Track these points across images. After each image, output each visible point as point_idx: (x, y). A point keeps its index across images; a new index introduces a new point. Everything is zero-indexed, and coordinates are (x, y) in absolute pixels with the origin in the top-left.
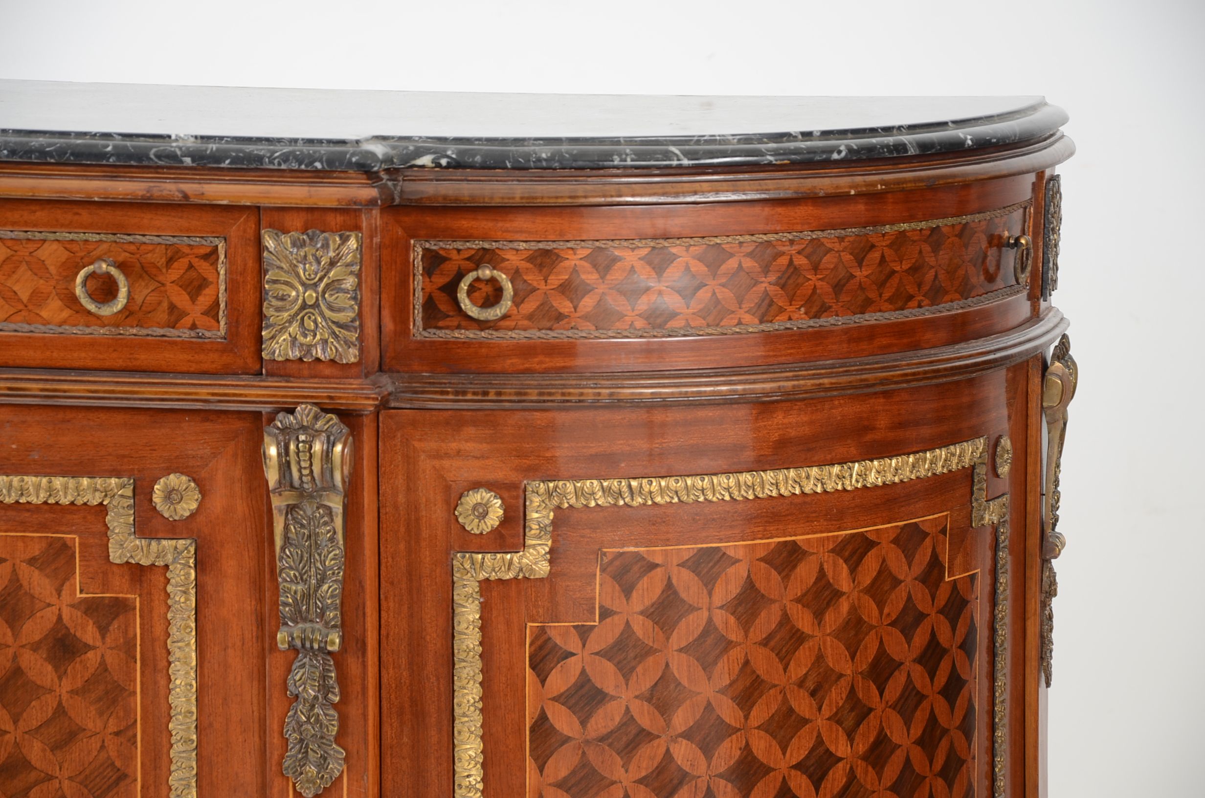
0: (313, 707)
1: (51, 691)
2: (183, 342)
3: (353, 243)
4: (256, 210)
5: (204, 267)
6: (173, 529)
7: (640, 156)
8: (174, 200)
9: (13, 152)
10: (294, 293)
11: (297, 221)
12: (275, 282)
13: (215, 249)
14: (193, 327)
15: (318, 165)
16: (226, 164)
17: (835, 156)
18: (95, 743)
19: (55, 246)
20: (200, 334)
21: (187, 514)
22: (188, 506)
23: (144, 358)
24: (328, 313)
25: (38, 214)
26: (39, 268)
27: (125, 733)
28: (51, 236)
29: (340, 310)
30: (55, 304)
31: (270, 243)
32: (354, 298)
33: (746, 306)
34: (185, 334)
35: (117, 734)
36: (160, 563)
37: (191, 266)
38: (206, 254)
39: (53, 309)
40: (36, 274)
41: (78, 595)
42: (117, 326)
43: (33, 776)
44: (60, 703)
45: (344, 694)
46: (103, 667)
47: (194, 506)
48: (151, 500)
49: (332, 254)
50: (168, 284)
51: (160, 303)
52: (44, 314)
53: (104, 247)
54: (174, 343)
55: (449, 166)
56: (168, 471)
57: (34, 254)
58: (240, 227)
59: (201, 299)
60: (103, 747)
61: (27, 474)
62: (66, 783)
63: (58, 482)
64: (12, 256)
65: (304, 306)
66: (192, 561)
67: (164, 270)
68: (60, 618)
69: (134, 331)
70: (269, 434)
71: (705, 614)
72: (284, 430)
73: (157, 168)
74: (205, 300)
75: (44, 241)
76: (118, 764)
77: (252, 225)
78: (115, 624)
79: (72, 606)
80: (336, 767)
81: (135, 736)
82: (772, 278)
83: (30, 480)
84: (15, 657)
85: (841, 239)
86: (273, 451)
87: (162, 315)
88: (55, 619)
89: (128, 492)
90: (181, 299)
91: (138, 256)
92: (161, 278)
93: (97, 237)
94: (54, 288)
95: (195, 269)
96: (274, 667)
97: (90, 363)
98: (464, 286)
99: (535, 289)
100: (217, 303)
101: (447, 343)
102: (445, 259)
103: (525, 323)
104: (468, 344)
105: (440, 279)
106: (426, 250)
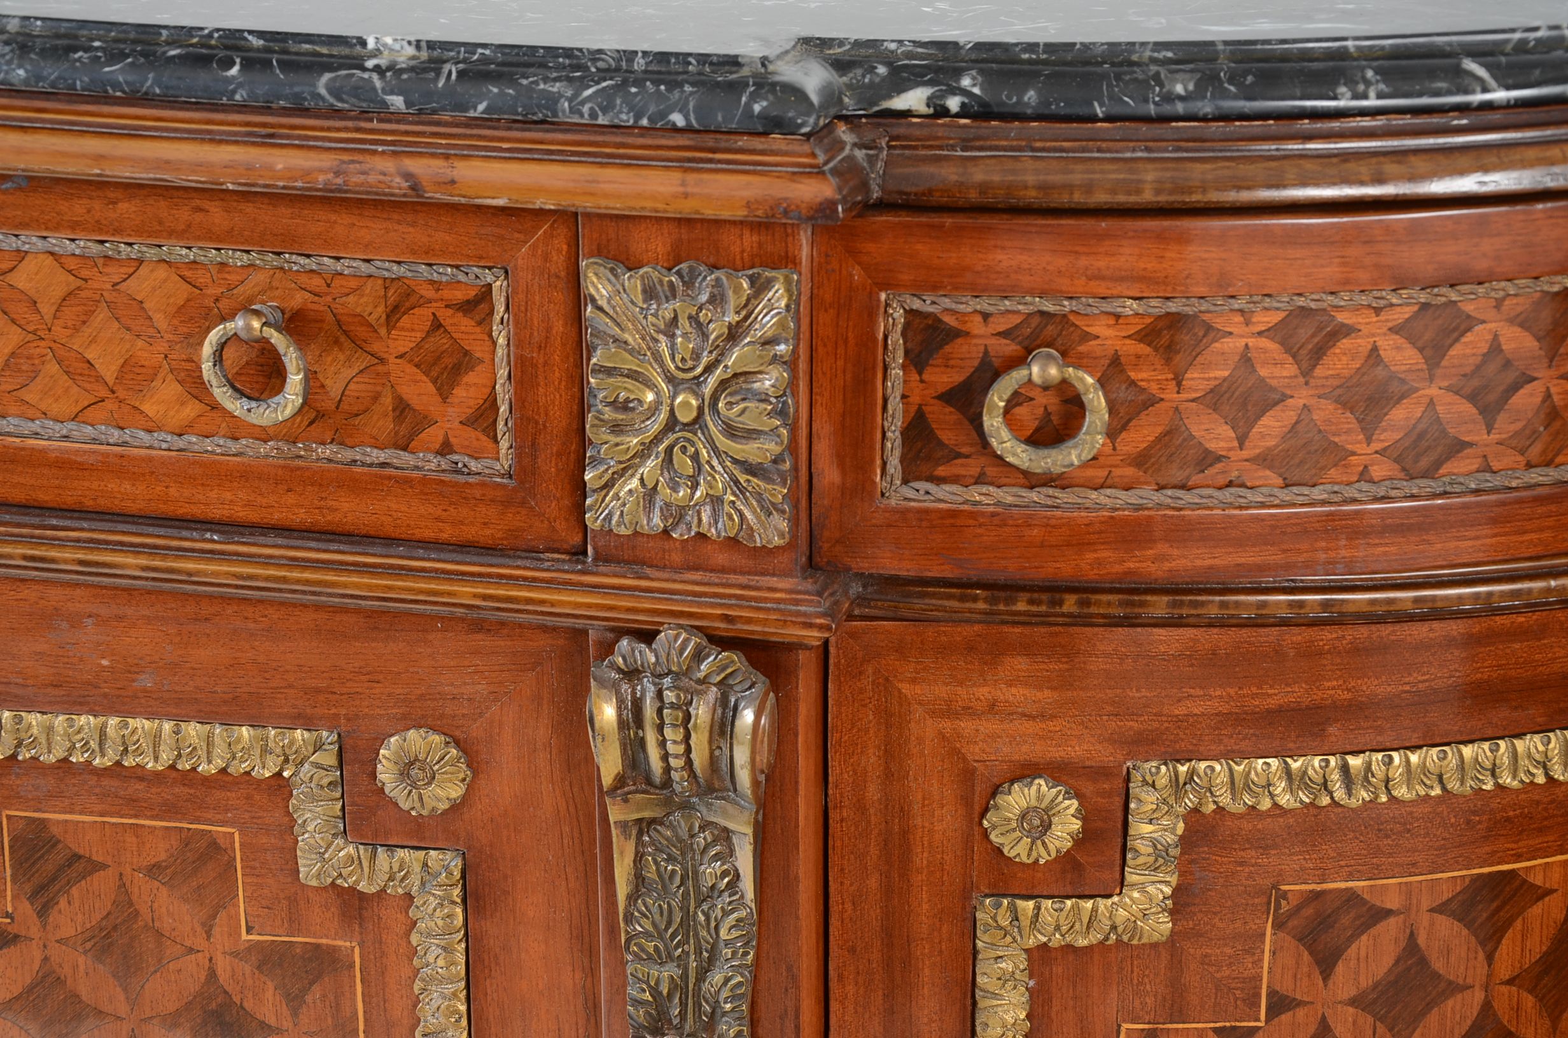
2: (424, 481)
3: (778, 295)
4: (569, 218)
5: (463, 328)
6: (418, 831)
8: (393, 195)
10: (650, 397)
11: (657, 243)
12: (609, 372)
13: (487, 292)
14: (445, 449)
19: (162, 272)
20: (460, 465)
21: (443, 806)
22: (446, 792)
24: (722, 442)
25: (123, 206)
26: (133, 316)
28: (151, 253)
29: (751, 434)
30: (169, 389)
31: (598, 288)
32: (782, 413)
34: (429, 464)
36: (395, 890)
37: (437, 325)
38: (468, 302)
39: (165, 402)
40: (128, 329)
41: (245, 936)
42: (293, 439)
47: (456, 792)
48: (373, 775)
49: (731, 318)
50: (392, 360)
51: (376, 398)
52: (149, 408)
53: (259, 278)
54: (406, 482)
56: (405, 724)
57: (121, 287)
58: (536, 249)
59: (459, 392)
61: (134, 713)
63: (193, 730)
64: (79, 288)
65: (672, 425)
66: (456, 892)
67: (383, 331)
68: (212, 974)
69: (327, 451)
70: (602, 683)
71: (1478, 997)
72: (632, 675)
74: (467, 394)
75: (140, 262)
77: (560, 244)
78: (316, 992)
79: (235, 954)
83: (141, 725)
86: (607, 713)
87: (382, 423)
88: (203, 975)
89: (328, 758)
90: (419, 391)
91: (329, 299)
92: (376, 347)
93: (243, 259)
94: (166, 356)
95: (446, 330)
97: (242, 514)
98: (997, 398)
99: (1151, 402)
100: (492, 404)
101: (953, 514)
102: (954, 334)
103: (1130, 471)
104: (999, 518)
105: (943, 378)
106: (910, 313)
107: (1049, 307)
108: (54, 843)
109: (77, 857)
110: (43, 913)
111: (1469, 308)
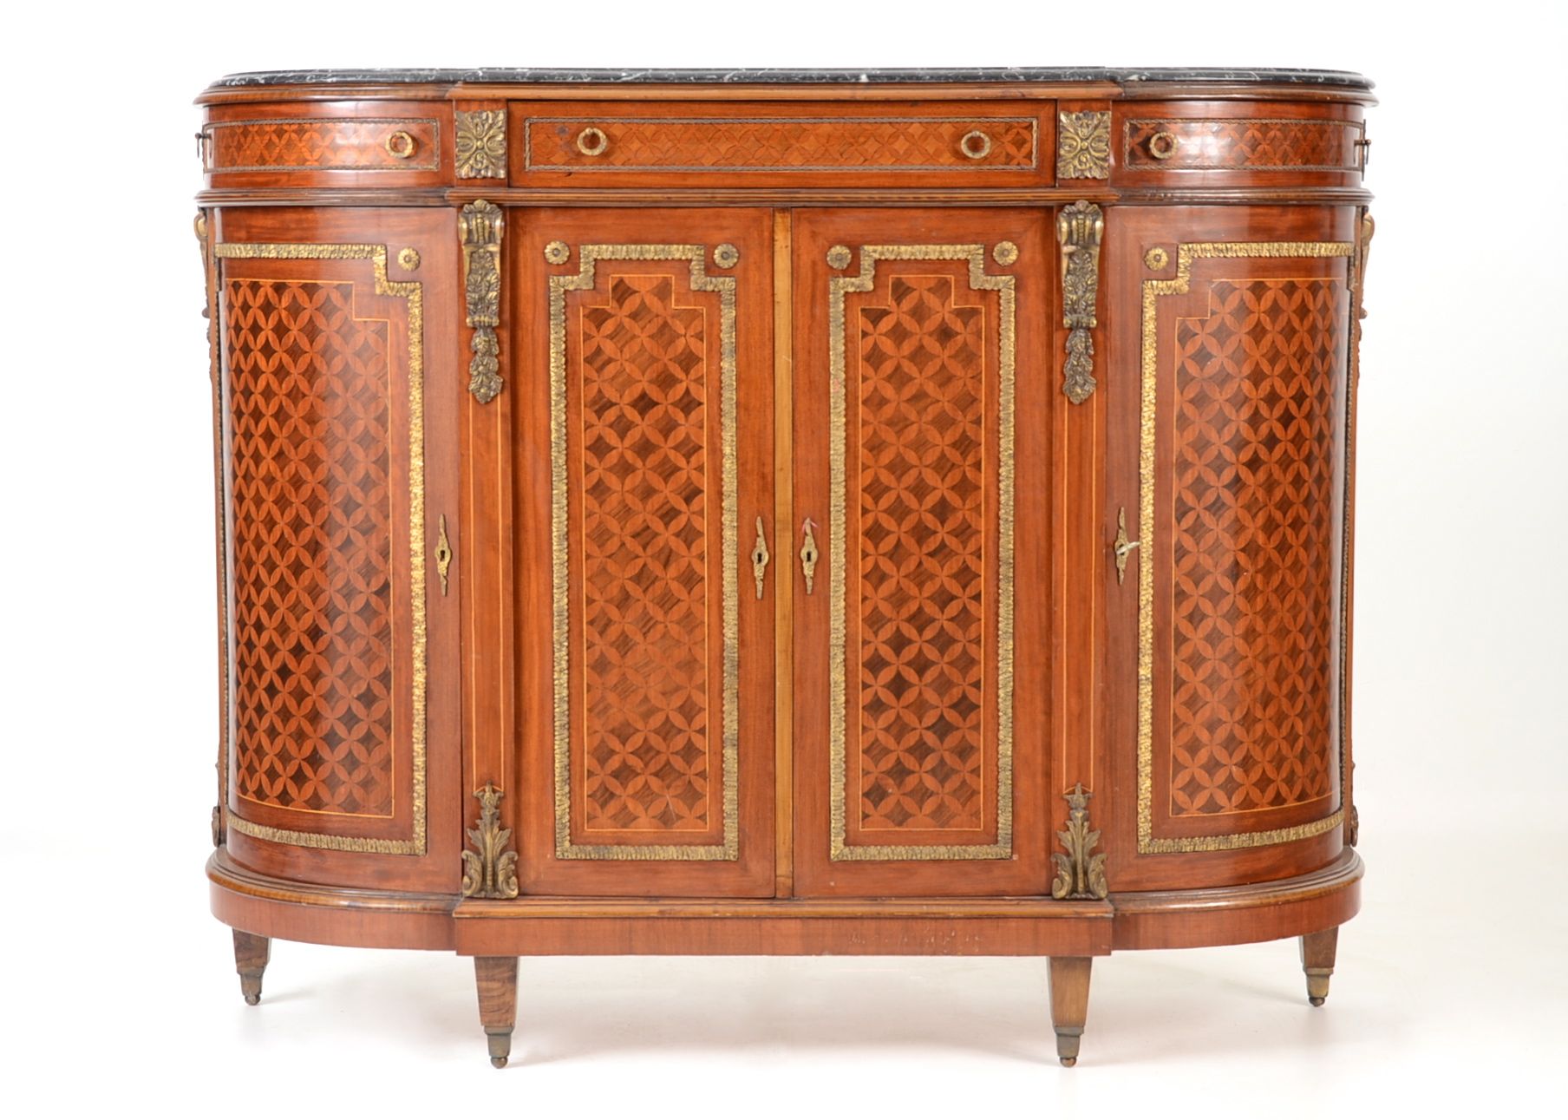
0: (1079, 358)
1: (939, 356)
2: (1014, 172)
3: (1106, 117)
4: (1056, 101)
5: (1025, 133)
6: (1004, 270)
7: (1238, 75)
8: (1017, 97)
9: (932, 77)
10: (1075, 144)
11: (1078, 106)
12: (1066, 138)
13: (1031, 124)
14: (1019, 164)
15: (1089, 78)
16: (1042, 79)
17: (1320, 80)
18: (961, 383)
19: (948, 125)
20: (1022, 168)
21: (1011, 262)
22: (1013, 257)
23: (994, 181)
24: (1093, 153)
25: (941, 108)
26: (940, 137)
27: (976, 378)
28: (947, 120)
29: (1098, 152)
30: (947, 155)
31: (1063, 117)
32: (1106, 145)
33: (1277, 156)
34: (1013, 167)
35: (972, 378)
36: (996, 288)
37: (1018, 133)
38: (1027, 126)
39: (947, 158)
40: (938, 141)
41: (953, 307)
42: (979, 165)
43: (929, 400)
44: (943, 364)
45: (1095, 350)
46: (965, 344)
47: (1015, 258)
48: (992, 255)
49: (1096, 123)
50: (1006, 143)
51: (1003, 152)
52: (941, 160)
53: (973, 125)
54: (1009, 173)
55: (1147, 80)
56: (1002, 240)
57: (937, 130)
58: (1047, 110)
59: (1023, 150)
60: (965, 385)
61: (929, 244)
62: (946, 404)
63: (945, 248)
64: (926, 131)
65: (1081, 149)
66: (1013, 287)
67: (1004, 136)
68: (943, 319)
69: (989, 167)
70: (1062, 216)
71: (1257, 315)
72: (1069, 214)
73: (1004, 83)
74: (1024, 150)
75: (942, 123)
76: (973, 393)
77: (1054, 109)
78: (972, 321)
79: (950, 312)
80: (1089, 388)
81: (981, 379)
82: (1288, 143)
83: (931, 247)
84: (920, 340)
85: (1315, 125)
86: (1065, 225)
87: (1003, 159)
88: (940, 319)
89: (981, 251)
90: (1012, 150)
91: (995, 127)
92: (1004, 140)
93: (971, 120)
94: (949, 147)
95: (1020, 134)
96: (1058, 337)
97: (968, 184)
98: (1153, 141)
100: (1031, 152)
101: (1142, 171)
102: (1141, 129)
104: (1152, 172)
105: (1138, 140)
106: (1131, 124)
107: (1161, 121)
108: (903, 284)
109: (909, 288)
110: (898, 304)
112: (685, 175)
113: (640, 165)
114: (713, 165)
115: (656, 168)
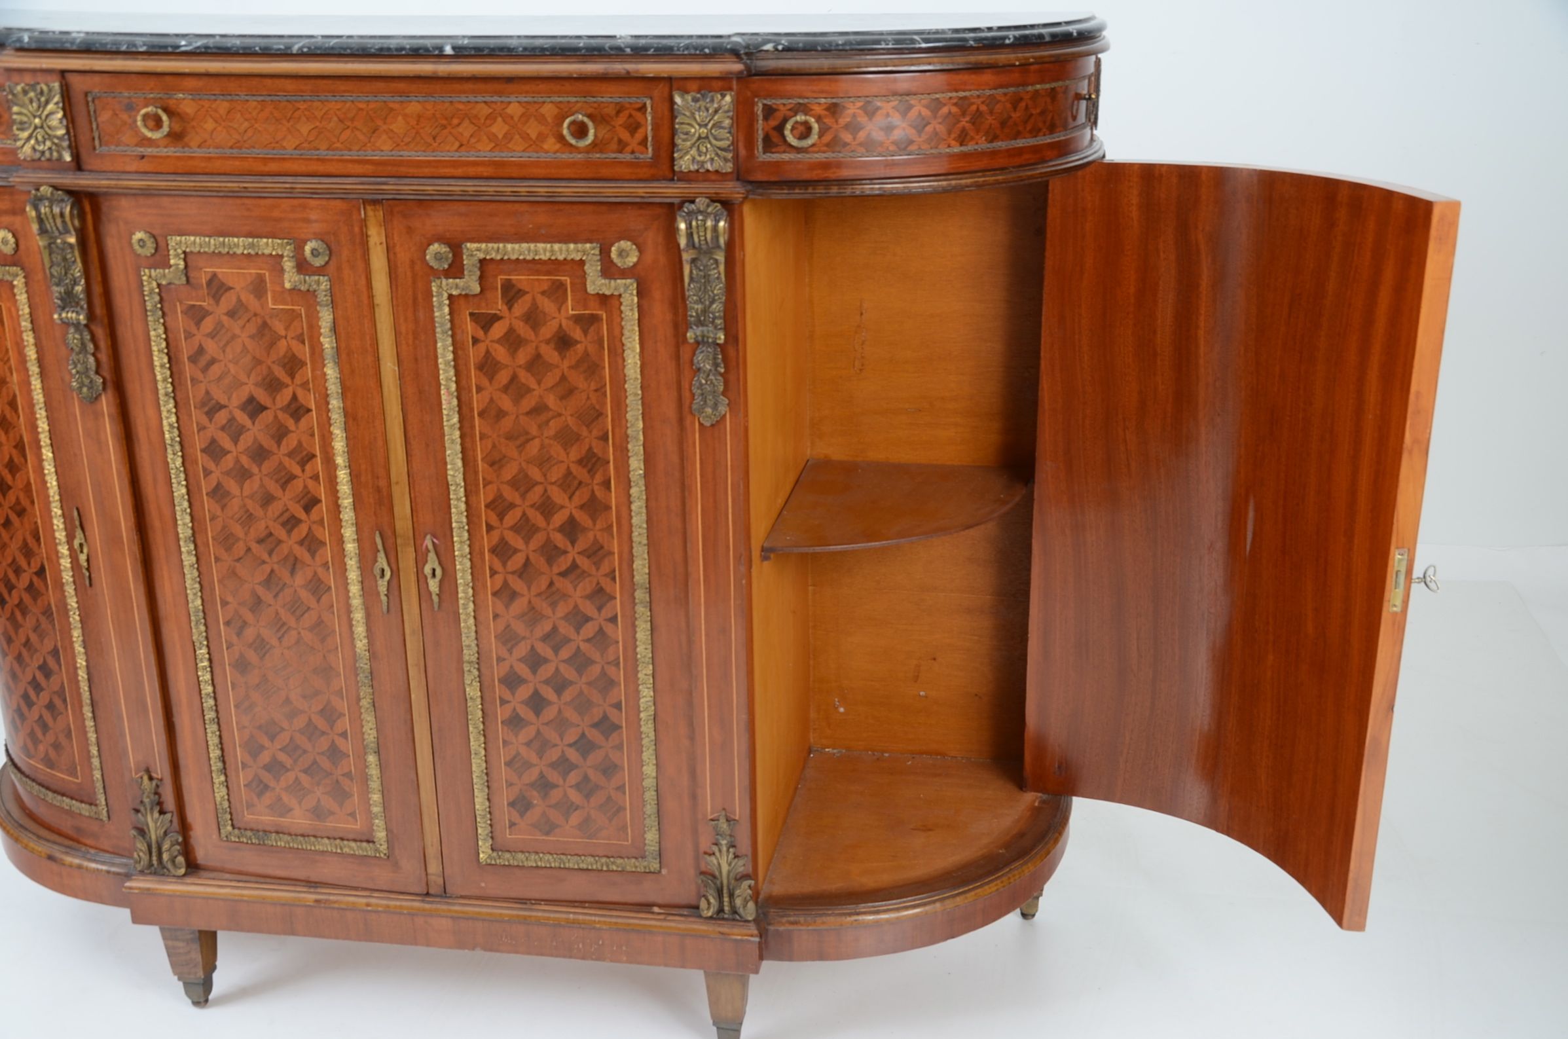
0: (708, 375)
1: (557, 367)
2: (627, 162)
3: (728, 98)
4: (670, 79)
5: (638, 116)
6: (624, 273)
7: (897, 42)
8: (620, 75)
9: (525, 49)
10: (693, 130)
11: (694, 85)
12: (682, 123)
13: (644, 106)
14: (633, 152)
15: (707, 51)
16: (651, 52)
17: (1007, 42)
18: (584, 396)
19: (550, 105)
20: (637, 157)
21: (631, 264)
22: (632, 259)
23: (605, 172)
24: (714, 142)
25: (541, 86)
26: (541, 119)
27: (600, 390)
28: (548, 100)
29: (721, 140)
30: (551, 140)
31: (678, 100)
32: (730, 132)
33: (953, 136)
34: (626, 157)
35: (596, 391)
36: (616, 293)
37: (630, 116)
38: (640, 108)
39: (551, 144)
40: (540, 123)
41: (571, 312)
42: (588, 152)
43: (551, 413)
44: (563, 374)
45: (726, 367)
46: (586, 353)
47: (635, 259)
48: (610, 256)
49: (716, 105)
50: (617, 127)
51: (613, 138)
52: (546, 146)
53: (579, 105)
54: (621, 162)
55: (783, 50)
56: (619, 239)
57: (538, 111)
58: (660, 91)
59: (637, 135)
60: (588, 398)
61: (539, 242)
62: (569, 418)
63: (556, 246)
64: (526, 112)
65: (700, 138)
66: (635, 292)
67: (615, 119)
68: (560, 325)
69: (598, 155)
70: (681, 216)
72: (690, 213)
73: (609, 56)
74: (639, 136)
75: (544, 102)
76: (597, 407)
77: (667, 90)
78: (592, 329)
79: (567, 318)
80: (723, 409)
81: (606, 392)
82: (967, 119)
83: (541, 246)
84: (537, 348)
85: (1005, 94)
86: (683, 226)
87: (614, 146)
88: (558, 326)
89: (597, 252)
90: (625, 135)
91: (599, 110)
92: (613, 123)
93: (574, 99)
94: (551, 131)
95: (633, 117)
96: (685, 353)
97: (573, 176)
98: (789, 126)
99: (830, 128)
100: (646, 138)
101: (778, 162)
102: (776, 110)
103: (825, 148)
104: (790, 162)
105: (773, 123)
106: (764, 105)
107: (801, 101)
108: (513, 286)
109: (520, 290)
110: (510, 309)
111: (912, 102)
112: (265, 160)
113: (217, 148)
114: (295, 149)
115: (235, 151)
